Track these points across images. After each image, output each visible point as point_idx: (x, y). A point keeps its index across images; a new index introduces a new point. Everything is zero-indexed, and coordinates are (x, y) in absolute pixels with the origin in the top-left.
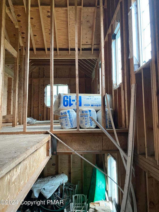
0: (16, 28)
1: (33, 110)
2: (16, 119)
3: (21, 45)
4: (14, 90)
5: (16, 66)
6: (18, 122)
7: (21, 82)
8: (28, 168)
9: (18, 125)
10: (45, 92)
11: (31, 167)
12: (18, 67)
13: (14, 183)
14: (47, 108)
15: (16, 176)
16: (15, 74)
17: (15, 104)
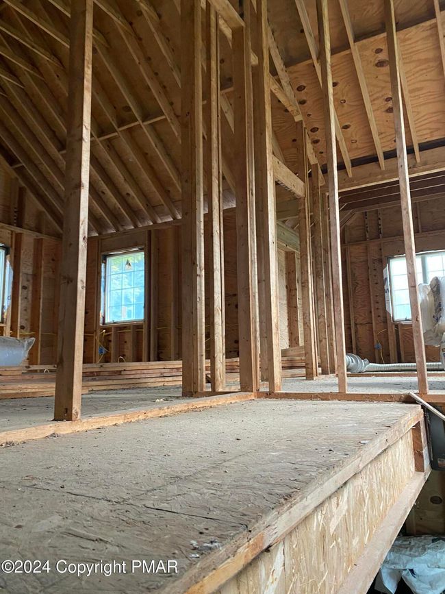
0: (297, 123)
1: (356, 332)
2: (315, 359)
3: (312, 163)
4: (302, 283)
5: (303, 220)
6: (319, 366)
7: (320, 259)
8: (366, 502)
9: (319, 374)
10: (386, 279)
11: (376, 500)
12: (308, 221)
13: (335, 538)
14: (397, 326)
15: (338, 518)
16: (302, 240)
17: (307, 318)
